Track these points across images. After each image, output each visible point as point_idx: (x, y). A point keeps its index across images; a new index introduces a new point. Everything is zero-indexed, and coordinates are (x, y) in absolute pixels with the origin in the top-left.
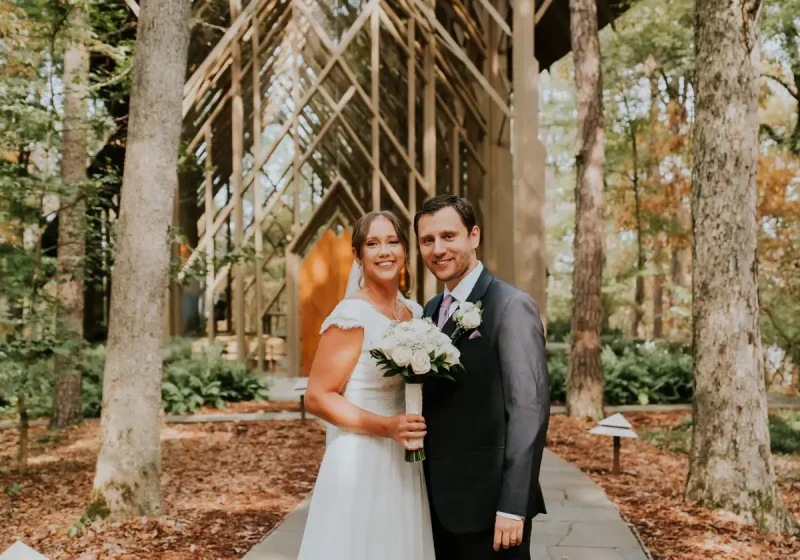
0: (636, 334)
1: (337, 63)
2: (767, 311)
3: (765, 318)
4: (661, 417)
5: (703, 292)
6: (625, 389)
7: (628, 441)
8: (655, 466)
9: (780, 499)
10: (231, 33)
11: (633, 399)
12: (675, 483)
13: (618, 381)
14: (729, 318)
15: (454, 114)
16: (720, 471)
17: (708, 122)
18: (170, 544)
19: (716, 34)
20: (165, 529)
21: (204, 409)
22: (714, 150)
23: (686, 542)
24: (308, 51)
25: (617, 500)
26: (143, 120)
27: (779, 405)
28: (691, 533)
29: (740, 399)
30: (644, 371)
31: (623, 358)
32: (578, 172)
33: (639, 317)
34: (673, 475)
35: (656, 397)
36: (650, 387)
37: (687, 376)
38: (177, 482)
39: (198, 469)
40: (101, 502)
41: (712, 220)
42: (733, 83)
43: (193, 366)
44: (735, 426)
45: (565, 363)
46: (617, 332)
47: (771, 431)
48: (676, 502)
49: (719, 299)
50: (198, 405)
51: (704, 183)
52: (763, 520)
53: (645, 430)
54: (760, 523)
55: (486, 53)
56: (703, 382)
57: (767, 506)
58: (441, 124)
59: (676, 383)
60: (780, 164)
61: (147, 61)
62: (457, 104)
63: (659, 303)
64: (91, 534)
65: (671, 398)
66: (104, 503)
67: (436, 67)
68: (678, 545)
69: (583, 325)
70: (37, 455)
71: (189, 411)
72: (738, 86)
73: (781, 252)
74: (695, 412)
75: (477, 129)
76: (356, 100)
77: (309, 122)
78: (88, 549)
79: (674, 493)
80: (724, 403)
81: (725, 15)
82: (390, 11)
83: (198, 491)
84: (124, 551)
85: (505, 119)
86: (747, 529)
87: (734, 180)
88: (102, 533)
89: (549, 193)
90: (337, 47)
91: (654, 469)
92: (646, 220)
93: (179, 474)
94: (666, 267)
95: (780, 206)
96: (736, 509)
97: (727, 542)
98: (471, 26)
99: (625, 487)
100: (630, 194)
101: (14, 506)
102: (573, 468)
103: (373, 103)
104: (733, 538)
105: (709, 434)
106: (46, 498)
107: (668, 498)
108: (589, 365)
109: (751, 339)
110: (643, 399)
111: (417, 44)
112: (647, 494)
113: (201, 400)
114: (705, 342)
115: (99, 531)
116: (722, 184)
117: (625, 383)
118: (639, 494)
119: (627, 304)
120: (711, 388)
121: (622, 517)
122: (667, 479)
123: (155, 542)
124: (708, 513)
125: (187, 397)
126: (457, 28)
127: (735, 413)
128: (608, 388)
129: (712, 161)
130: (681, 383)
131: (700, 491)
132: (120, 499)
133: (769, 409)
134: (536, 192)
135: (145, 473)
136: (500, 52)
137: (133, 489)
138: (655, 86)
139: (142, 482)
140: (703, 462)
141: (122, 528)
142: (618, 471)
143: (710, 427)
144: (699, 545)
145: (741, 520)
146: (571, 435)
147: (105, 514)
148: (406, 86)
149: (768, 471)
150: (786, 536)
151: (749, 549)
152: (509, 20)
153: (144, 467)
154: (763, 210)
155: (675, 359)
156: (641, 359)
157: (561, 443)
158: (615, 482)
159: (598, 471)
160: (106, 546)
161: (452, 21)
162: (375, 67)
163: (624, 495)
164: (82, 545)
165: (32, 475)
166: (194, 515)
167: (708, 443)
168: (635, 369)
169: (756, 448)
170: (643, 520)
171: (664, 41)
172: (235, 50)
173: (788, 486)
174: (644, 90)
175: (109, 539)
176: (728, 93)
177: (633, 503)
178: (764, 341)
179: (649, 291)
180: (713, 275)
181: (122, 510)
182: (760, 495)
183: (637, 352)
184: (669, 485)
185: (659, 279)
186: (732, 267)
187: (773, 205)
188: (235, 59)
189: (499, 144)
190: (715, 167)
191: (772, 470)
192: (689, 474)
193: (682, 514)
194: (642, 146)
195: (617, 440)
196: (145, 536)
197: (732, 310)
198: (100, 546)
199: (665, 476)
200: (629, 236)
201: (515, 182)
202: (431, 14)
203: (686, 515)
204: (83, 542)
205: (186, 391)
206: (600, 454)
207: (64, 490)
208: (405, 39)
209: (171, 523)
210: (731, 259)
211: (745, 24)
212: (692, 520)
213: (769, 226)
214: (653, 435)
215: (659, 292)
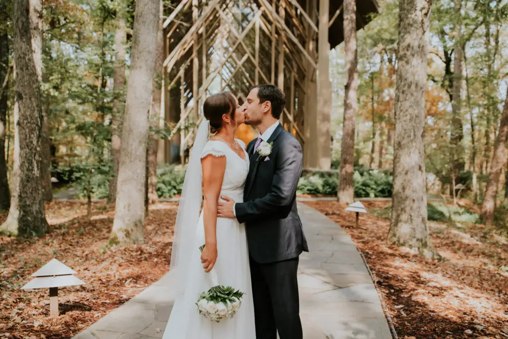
0: (370, 166)
1: (240, 43)
2: (428, 157)
3: (428, 160)
4: (380, 203)
5: (399, 146)
6: (364, 190)
7: (363, 214)
8: (375, 225)
9: (430, 242)
10: (193, 29)
11: (367, 195)
12: (384, 233)
13: (361, 187)
14: (411, 158)
15: (293, 68)
16: (404, 229)
17: (404, 66)
18: (145, 258)
19: (409, 24)
20: (145, 251)
21: (177, 195)
22: (406, 79)
23: (387, 262)
24: (229, 39)
25: (356, 241)
26: (136, 59)
27: (432, 199)
28: (389, 257)
29: (414, 196)
30: (373, 182)
31: (364, 177)
32: (346, 92)
33: (372, 160)
34: (383, 230)
35: (378, 194)
36: (375, 190)
37: (391, 185)
38: (157, 229)
39: (168, 223)
40: (115, 238)
41: (404, 113)
42: (416, 48)
43: (173, 176)
44: (411, 208)
45: (338, 178)
46: (362, 166)
47: (428, 211)
48: (383, 243)
49: (406, 149)
50: (174, 194)
51: (401, 95)
52: (423, 252)
53: (372, 209)
54: (421, 253)
55: (307, 40)
56: (397, 187)
57: (425, 245)
58: (287, 72)
59: (387, 188)
60: (436, 93)
61: (139, 32)
62: (294, 63)
63: (381, 153)
64: (109, 252)
65: (384, 195)
66: (117, 238)
67: (284, 46)
68: (383, 263)
69: (345, 162)
70: (97, 215)
71: (170, 197)
72: (418, 49)
73: (436, 132)
74: (393, 201)
75: (302, 74)
76: (248, 60)
77: (230, 72)
78: (107, 260)
79: (382, 238)
80: (407, 198)
81: (413, 16)
82: (264, 20)
83: (165, 233)
84: (123, 261)
85: (315, 70)
86: (415, 256)
87: (415, 94)
88: (115, 252)
89: (334, 104)
90: (241, 36)
91: (374, 227)
92: (376, 117)
93: (159, 225)
94: (385, 138)
95: (435, 112)
96: (411, 246)
97: (405, 262)
98: (301, 29)
99: (360, 235)
100: (370, 105)
101: (80, 238)
102: (338, 226)
103: (256, 62)
104: (409, 260)
105: (399, 212)
106: (96, 234)
107: (380, 241)
108: (348, 180)
109: (420, 168)
110: (372, 195)
111: (276, 36)
112: (370, 239)
113: (175, 192)
114: (399, 170)
115: (114, 251)
116: (409, 95)
117: (364, 188)
118: (366, 238)
119: (367, 153)
120: (401, 191)
121: (357, 249)
122: (380, 231)
123: (139, 257)
124: (397, 248)
125: (170, 190)
126: (295, 29)
127: (412, 202)
128: (357, 190)
129: (405, 85)
130: (389, 188)
131: (394, 238)
132: (124, 236)
133: (428, 201)
134: (327, 102)
135: (136, 225)
136: (313, 40)
137: (130, 232)
138: (382, 57)
139: (135, 229)
140: (396, 225)
141: (125, 250)
142: (358, 227)
143: (400, 208)
144: (392, 263)
145: (413, 252)
146: (338, 210)
147: (117, 243)
148: (271, 54)
149: (426, 229)
150: (433, 259)
151: (416, 266)
152: (317, 25)
153: (135, 222)
154: (429, 113)
155: (387, 178)
156: (371, 177)
157: (334, 214)
158: (356, 232)
159: (349, 227)
160: (116, 258)
161: (292, 27)
162: (257, 45)
163: (359, 239)
164: (105, 257)
165: (93, 224)
166: (160, 244)
167: (398, 216)
168: (368, 182)
169: (421, 219)
170: (367, 251)
171: (386, 36)
172: (195, 37)
173: (435, 235)
174: (377, 59)
175: (118, 255)
176: (413, 52)
177: (363, 242)
178: (426, 171)
179: (377, 148)
180: (404, 138)
181: (125, 242)
182: (421, 240)
183: (370, 174)
184: (381, 234)
185: (382, 142)
186: (412, 134)
187: (433, 112)
188: (195, 41)
189: (312, 81)
190: (406, 88)
191: (428, 229)
192: (390, 230)
193: (385, 248)
194: (376, 84)
195: (357, 214)
196: (134, 254)
197: (412, 154)
198: (113, 258)
199: (379, 229)
200: (369, 124)
201: (318, 98)
202: (283, 22)
203: (387, 249)
204: (106, 256)
205: (170, 188)
206: (350, 219)
207: (105, 231)
208: (271, 33)
209: (148, 248)
210: (412, 131)
211: (422, 20)
212: (390, 251)
213: (430, 121)
214: (375, 211)
215: (381, 149)
